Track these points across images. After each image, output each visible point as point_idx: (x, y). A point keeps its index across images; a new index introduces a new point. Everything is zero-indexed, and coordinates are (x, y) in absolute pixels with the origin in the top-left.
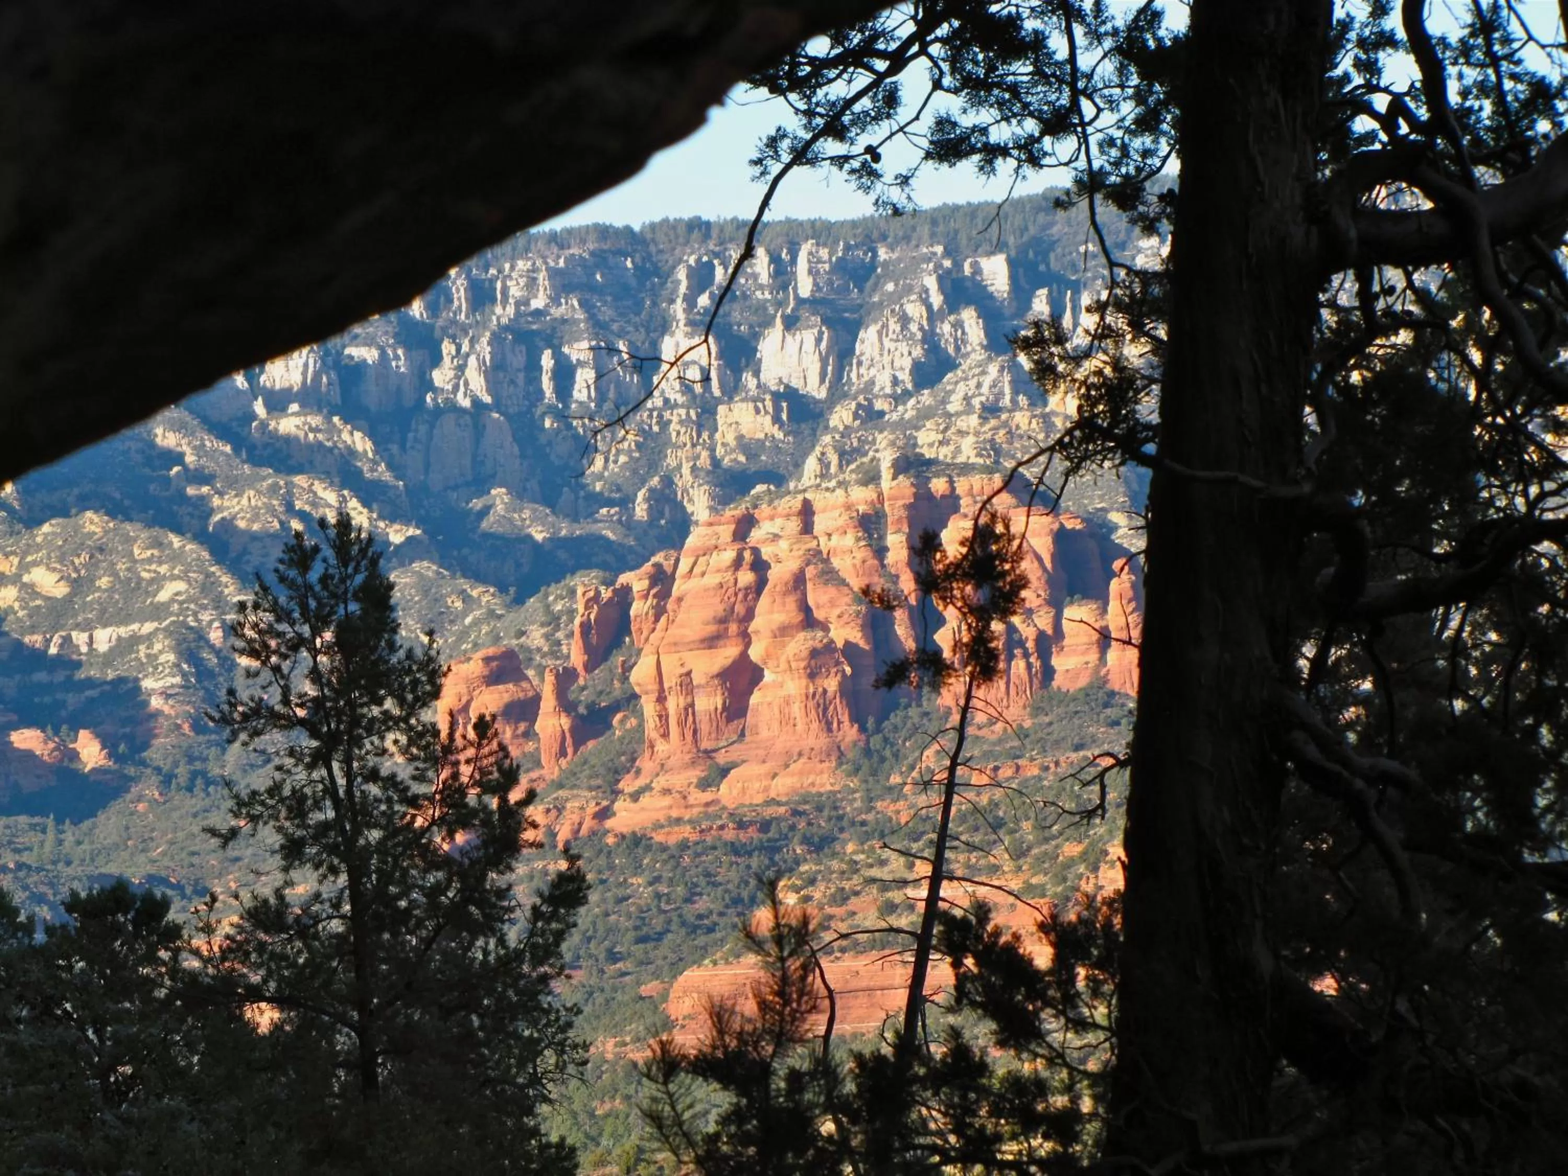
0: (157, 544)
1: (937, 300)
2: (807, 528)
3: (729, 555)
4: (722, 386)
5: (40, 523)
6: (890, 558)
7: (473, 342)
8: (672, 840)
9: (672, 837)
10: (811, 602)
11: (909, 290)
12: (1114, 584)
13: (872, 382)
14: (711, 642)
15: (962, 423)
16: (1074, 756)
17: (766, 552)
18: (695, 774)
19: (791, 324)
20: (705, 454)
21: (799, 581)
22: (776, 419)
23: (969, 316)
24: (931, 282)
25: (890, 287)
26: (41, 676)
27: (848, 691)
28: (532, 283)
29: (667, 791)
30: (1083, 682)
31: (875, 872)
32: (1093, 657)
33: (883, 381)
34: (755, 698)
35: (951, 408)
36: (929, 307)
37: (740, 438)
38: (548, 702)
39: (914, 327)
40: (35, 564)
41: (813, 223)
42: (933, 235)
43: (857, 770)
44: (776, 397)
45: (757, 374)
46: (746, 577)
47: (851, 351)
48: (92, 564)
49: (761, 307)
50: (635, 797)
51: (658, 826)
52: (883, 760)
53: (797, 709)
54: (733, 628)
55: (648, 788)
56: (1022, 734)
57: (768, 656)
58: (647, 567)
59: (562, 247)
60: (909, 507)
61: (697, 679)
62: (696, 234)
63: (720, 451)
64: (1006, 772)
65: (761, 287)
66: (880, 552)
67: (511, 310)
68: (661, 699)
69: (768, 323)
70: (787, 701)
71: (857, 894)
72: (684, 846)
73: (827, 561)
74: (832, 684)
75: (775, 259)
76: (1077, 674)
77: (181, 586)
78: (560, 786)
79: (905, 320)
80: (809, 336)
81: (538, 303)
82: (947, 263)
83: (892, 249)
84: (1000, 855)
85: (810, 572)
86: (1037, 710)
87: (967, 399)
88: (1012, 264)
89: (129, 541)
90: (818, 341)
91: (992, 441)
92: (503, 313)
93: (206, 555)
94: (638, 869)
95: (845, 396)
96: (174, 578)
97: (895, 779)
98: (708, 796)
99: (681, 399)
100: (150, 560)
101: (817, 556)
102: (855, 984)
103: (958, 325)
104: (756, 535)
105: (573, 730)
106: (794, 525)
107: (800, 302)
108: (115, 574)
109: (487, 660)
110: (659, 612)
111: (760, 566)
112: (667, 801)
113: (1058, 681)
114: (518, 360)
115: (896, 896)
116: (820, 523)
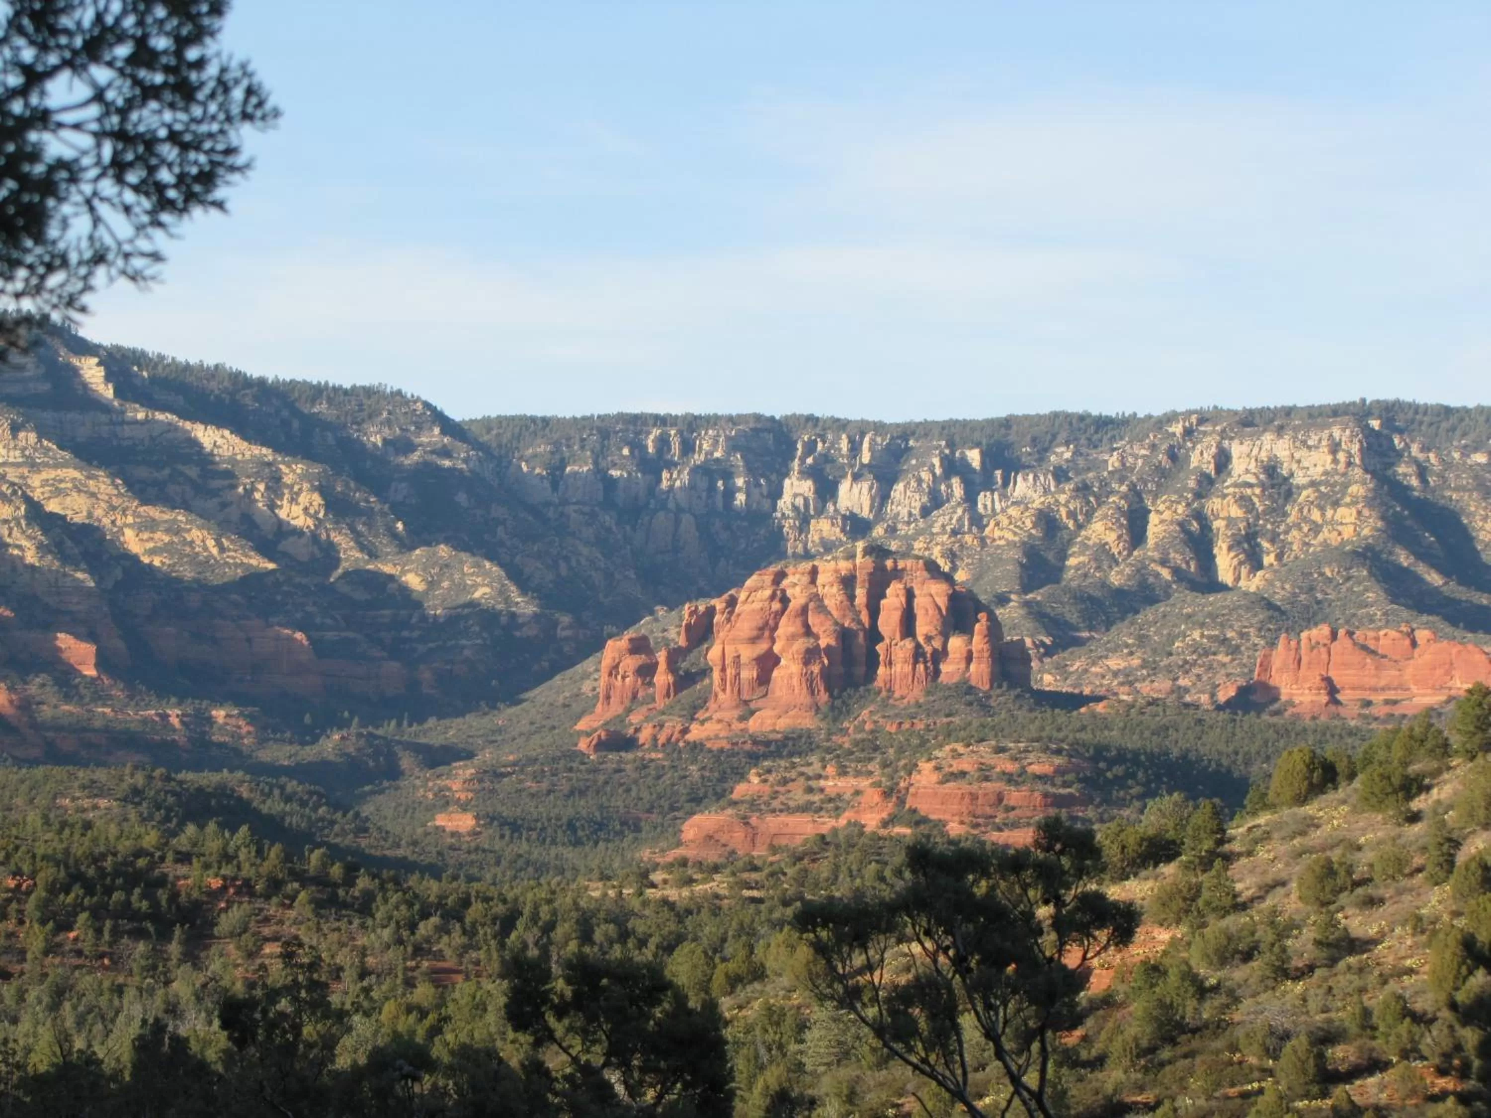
0: (478, 566)
1: (938, 471)
2: (813, 581)
3: (768, 593)
4: (815, 509)
5: (415, 548)
6: (857, 601)
7: (679, 473)
8: (715, 748)
9: (715, 746)
10: (810, 622)
11: (924, 464)
12: (977, 626)
13: (898, 514)
14: (753, 640)
15: (939, 539)
16: (945, 720)
17: (789, 593)
18: (736, 713)
19: (856, 478)
20: (800, 546)
21: (804, 611)
22: (843, 530)
23: (956, 482)
24: (936, 461)
25: (914, 462)
26: (405, 634)
27: (826, 674)
28: (716, 443)
29: (719, 721)
30: (956, 679)
31: (803, 769)
32: (963, 666)
33: (904, 512)
34: (776, 673)
35: (934, 530)
36: (934, 474)
37: (822, 539)
38: (662, 666)
39: (925, 486)
40: (409, 571)
41: (875, 423)
42: (941, 434)
43: (825, 717)
44: (844, 517)
45: (835, 504)
46: (776, 606)
47: (889, 496)
48: (441, 574)
49: (842, 467)
50: (702, 723)
51: (708, 739)
52: (841, 712)
53: (795, 682)
54: (767, 633)
55: (710, 718)
56: (918, 705)
57: (783, 650)
58: (726, 596)
59: (734, 424)
60: (870, 574)
61: (744, 659)
62: (810, 424)
63: (810, 545)
64: (906, 726)
65: (842, 456)
66: (851, 597)
67: (702, 457)
68: (723, 670)
69: (844, 476)
70: (791, 677)
71: (793, 780)
72: (721, 750)
73: (822, 600)
74: (816, 669)
75: (851, 441)
76: (952, 674)
77: (487, 590)
78: (663, 713)
79: (920, 481)
80: (865, 486)
81: (718, 454)
82: (947, 451)
83: (917, 440)
84: (873, 766)
85: (811, 605)
86: (928, 693)
87: (943, 526)
88: (983, 454)
89: (462, 562)
90: (871, 488)
91: (951, 550)
92: (698, 458)
93: (503, 574)
94: (694, 761)
95: (883, 520)
96: (484, 585)
97: (846, 724)
98: (742, 726)
99: (791, 514)
100: (472, 574)
101: (817, 599)
102: (785, 831)
103: (949, 486)
104: (785, 583)
105: (675, 683)
106: (806, 579)
107: (862, 466)
108: (453, 581)
109: (631, 640)
110: (729, 620)
111: (785, 601)
112: (719, 726)
113: (942, 678)
114: (703, 484)
115: (813, 783)
116: (821, 579)
